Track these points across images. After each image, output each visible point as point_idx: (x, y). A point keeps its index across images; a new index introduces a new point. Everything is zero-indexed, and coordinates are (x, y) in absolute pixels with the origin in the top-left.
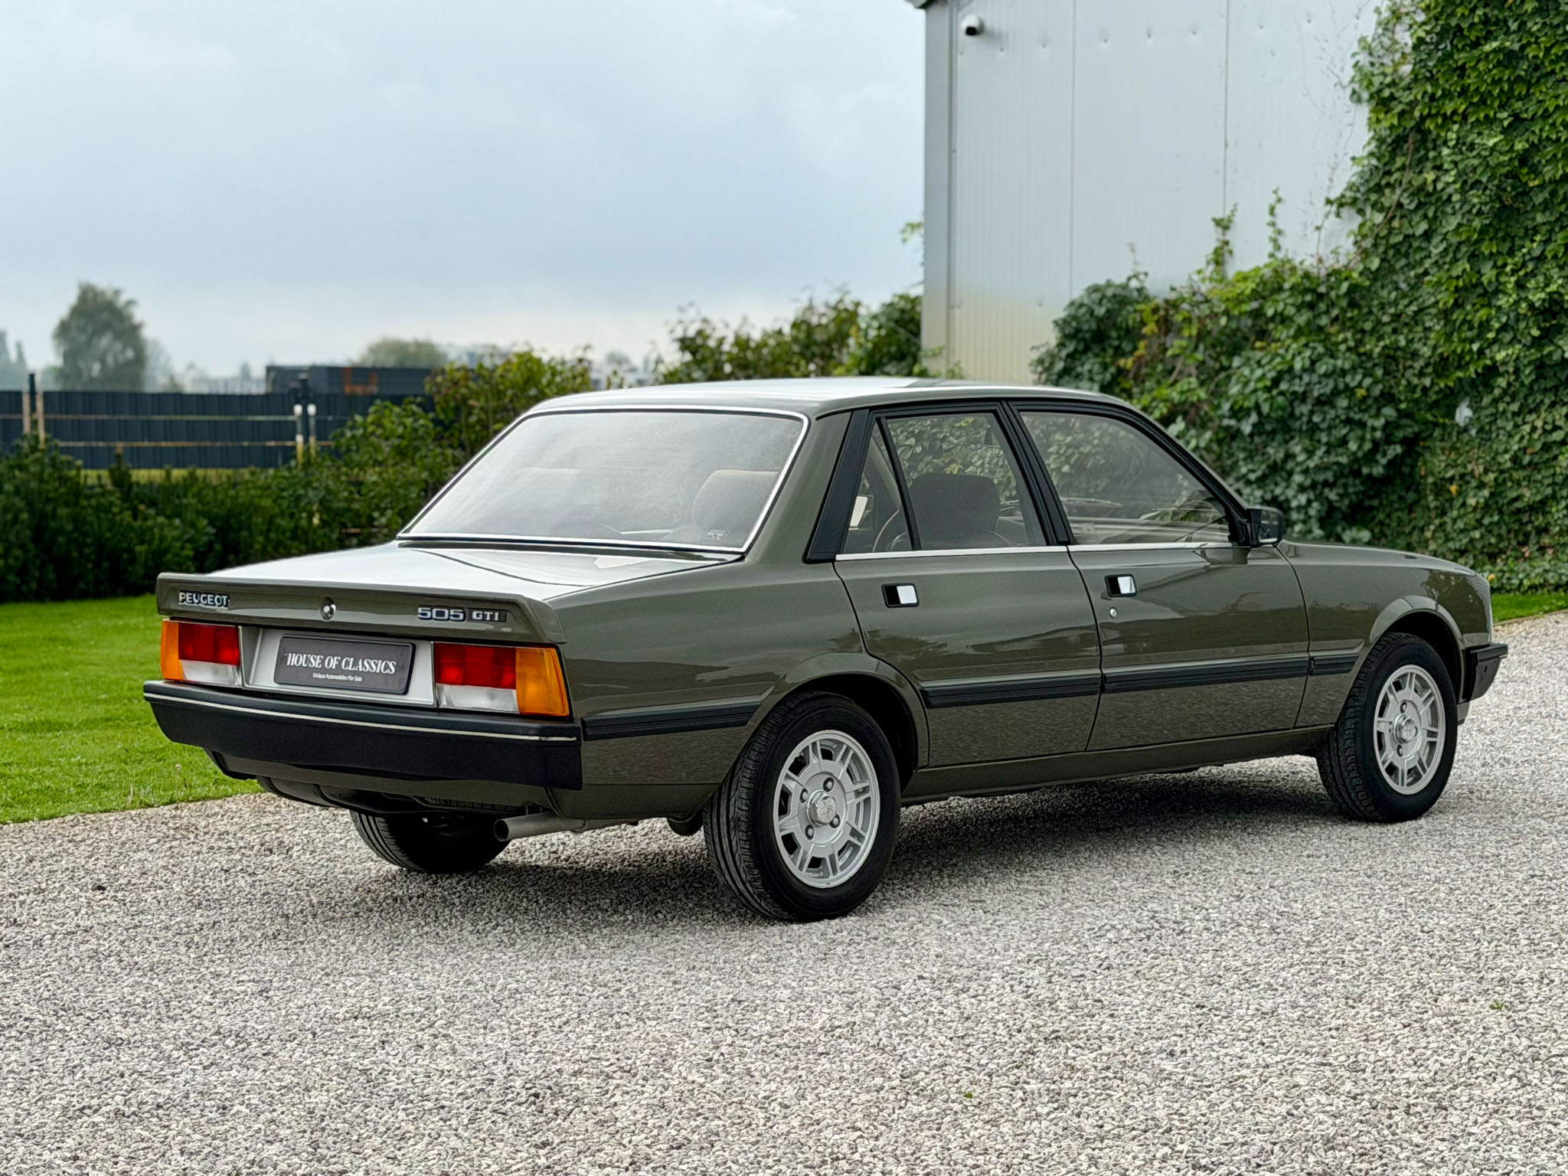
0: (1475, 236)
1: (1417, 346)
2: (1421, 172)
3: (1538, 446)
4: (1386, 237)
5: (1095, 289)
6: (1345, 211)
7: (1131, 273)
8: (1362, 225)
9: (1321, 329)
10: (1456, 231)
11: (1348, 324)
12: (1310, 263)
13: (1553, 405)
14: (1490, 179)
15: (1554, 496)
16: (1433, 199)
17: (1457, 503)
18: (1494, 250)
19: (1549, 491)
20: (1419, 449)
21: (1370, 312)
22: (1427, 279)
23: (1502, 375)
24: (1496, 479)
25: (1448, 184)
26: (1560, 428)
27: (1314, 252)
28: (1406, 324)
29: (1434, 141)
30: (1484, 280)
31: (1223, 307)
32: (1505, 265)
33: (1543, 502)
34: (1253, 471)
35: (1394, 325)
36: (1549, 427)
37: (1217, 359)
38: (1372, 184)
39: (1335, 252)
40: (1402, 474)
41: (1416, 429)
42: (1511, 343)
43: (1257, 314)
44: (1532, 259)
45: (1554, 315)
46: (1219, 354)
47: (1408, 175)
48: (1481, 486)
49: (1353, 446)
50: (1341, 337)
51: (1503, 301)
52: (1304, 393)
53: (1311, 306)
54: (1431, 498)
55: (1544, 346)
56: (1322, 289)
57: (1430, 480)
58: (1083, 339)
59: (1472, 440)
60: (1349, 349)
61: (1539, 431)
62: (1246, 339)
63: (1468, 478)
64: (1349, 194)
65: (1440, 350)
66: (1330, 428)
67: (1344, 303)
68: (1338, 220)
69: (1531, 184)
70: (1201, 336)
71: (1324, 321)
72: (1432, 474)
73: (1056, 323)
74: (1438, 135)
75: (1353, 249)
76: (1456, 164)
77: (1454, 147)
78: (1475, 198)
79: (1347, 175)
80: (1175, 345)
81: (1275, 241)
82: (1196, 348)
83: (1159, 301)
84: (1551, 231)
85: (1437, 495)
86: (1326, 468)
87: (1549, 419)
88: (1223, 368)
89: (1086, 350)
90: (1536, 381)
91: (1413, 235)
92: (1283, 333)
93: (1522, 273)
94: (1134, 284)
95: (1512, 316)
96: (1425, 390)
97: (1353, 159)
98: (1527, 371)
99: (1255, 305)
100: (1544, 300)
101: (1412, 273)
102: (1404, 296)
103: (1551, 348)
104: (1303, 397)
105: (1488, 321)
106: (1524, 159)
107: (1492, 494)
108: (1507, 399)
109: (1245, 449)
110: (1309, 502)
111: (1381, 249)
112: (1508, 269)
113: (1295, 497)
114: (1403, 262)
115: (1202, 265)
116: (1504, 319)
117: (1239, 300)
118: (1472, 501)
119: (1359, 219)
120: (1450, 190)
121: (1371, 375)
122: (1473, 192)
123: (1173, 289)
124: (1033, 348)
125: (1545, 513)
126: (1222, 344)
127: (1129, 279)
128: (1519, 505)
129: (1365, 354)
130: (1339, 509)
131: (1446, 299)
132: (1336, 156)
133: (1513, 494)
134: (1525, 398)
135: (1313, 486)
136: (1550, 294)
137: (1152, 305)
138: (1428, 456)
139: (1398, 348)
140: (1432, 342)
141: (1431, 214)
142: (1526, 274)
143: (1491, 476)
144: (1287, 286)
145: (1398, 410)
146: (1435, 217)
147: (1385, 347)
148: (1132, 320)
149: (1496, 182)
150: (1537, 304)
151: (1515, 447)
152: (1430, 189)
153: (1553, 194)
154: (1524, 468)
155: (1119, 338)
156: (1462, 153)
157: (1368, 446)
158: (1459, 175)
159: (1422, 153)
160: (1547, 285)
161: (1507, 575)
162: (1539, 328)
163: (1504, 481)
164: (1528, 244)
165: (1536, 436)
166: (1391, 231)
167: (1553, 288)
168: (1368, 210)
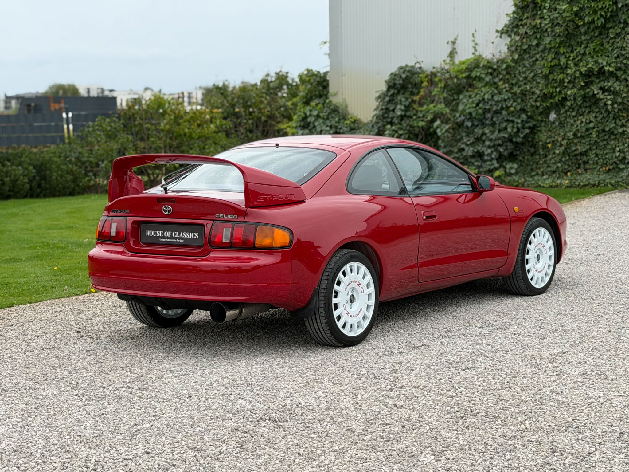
0: (557, 45)
1: (534, 89)
2: (534, 20)
3: (584, 129)
4: (520, 46)
5: (401, 68)
6: (503, 36)
7: (415, 62)
8: (510, 42)
9: (495, 83)
10: (550, 43)
11: (506, 81)
12: (489, 57)
13: (589, 112)
14: (563, 23)
15: (590, 149)
16: (540, 30)
17: (551, 152)
18: (565, 51)
19: (588, 147)
20: (535, 131)
21: (515, 76)
22: (538, 62)
23: (569, 101)
24: (567, 143)
25: (546, 24)
26: (592, 122)
27: (491, 52)
28: (529, 81)
29: (540, 7)
30: (562, 63)
31: (455, 75)
32: (570, 57)
33: (586, 152)
34: (469, 140)
35: (525, 81)
36: (588, 122)
37: (452, 96)
38: (514, 24)
39: (500, 52)
40: (529, 142)
41: (534, 123)
42: (572, 88)
43: (468, 77)
44: (580, 54)
45: (590, 77)
46: (453, 94)
47: (529, 21)
48: (561, 145)
49: (509, 130)
50: (504, 86)
51: (569, 71)
52: (489, 109)
53: (491, 74)
54: (541, 150)
55: (586, 89)
56: (495, 67)
57: (541, 143)
58: (397, 88)
59: (556, 127)
60: (507, 91)
61: (584, 123)
62: (464, 87)
63: (555, 142)
64: (505, 29)
65: (544, 91)
66: (500, 123)
67: (504, 73)
68: (500, 39)
69: (580, 24)
70: (446, 86)
71: (496, 80)
72: (541, 141)
73: (386, 81)
74: (542, 5)
75: (507, 51)
76: (549, 16)
77: (549, 9)
78: (558, 30)
79: (505, 21)
80: (435, 91)
81: (475, 48)
82: (443, 92)
83: (429, 72)
84: (588, 43)
85: (543, 149)
86: (499, 139)
87: (588, 118)
88: (454, 100)
89: (398, 93)
90: (582, 103)
91: (532, 45)
92: (479, 85)
93: (577, 60)
94: (418, 66)
95: (573, 77)
96: (537, 107)
97: (507, 14)
98: (579, 99)
99: (467, 74)
100: (586, 71)
101: (531, 60)
102: (529, 70)
103: (589, 90)
104: (489, 111)
105: (563, 79)
106: (576, 14)
107: (565, 149)
108: (571, 110)
109: (465, 132)
110: (492, 152)
111: (519, 51)
112: (571, 58)
113: (486, 150)
114: (528, 55)
115: (445, 58)
116: (569, 78)
117: (461, 72)
118: (557, 152)
119: (509, 39)
120: (547, 27)
121: (516, 102)
122: (557, 27)
123: (434, 68)
124: (376, 92)
125: (587, 156)
126: (454, 89)
127: (416, 63)
128: (577, 152)
129: (513, 93)
130: (504, 155)
131: (546, 71)
132: (499, 13)
133: (574, 148)
134: (578, 110)
135: (494, 146)
136: (588, 68)
137: (425, 75)
138: (539, 133)
139: (526, 91)
140: (541, 88)
141: (538, 37)
142: (578, 60)
143: (565, 142)
144: (481, 65)
145: (527, 115)
146: (540, 38)
147: (522, 90)
148: (417, 80)
149: (566, 24)
150: (583, 72)
151: (574, 130)
152: (539, 26)
153: (588, 28)
154: (578, 138)
155: (412, 88)
156: (551, 12)
157: (515, 130)
158: (550, 20)
159: (535, 12)
160: (587, 65)
161: (574, 181)
162: (584, 82)
163: (570, 143)
164: (579, 48)
165: (583, 125)
166: (522, 43)
167: (590, 66)
168: (513, 35)
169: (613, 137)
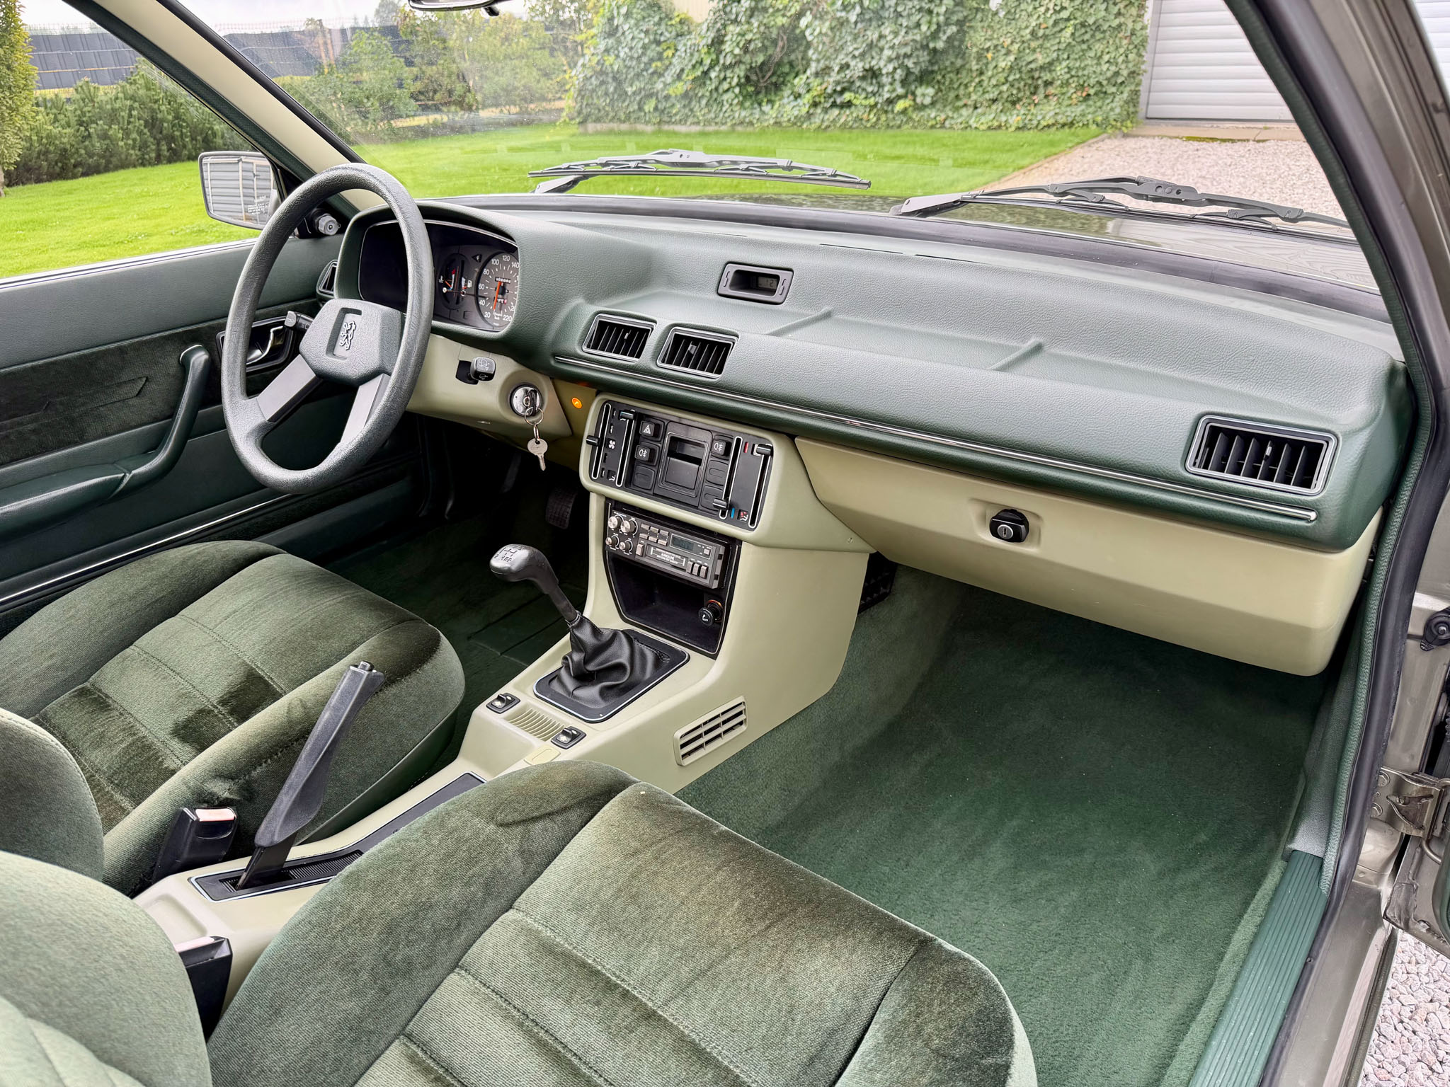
3: (1051, 22)
15: (1058, 59)
17: (991, 66)
19: (1055, 55)
20: (965, 28)
24: (1019, 48)
26: (1067, 7)
33: (1051, 64)
34: (856, 49)
36: (1058, 8)
40: (954, 47)
41: (965, 14)
48: (1008, 53)
49: (924, 28)
54: (974, 63)
57: (975, 50)
59: (1002, 19)
61: (1051, 11)
63: (999, 48)
66: (909, 15)
72: (975, 45)
85: (978, 60)
86: (906, 45)
87: (1059, 2)
107: (1015, 59)
109: (851, 33)
110: (895, 69)
113: (885, 66)
118: (1002, 64)
125: (1051, 71)
128: (1033, 66)
130: (913, 73)
133: (1031, 58)
135: (898, 57)
138: (972, 32)
143: (1016, 46)
151: (1034, 24)
154: (1038, 38)
157: (934, 27)
161: (1029, 117)
163: (1024, 49)
165: (1048, 15)
169: (1099, 35)
